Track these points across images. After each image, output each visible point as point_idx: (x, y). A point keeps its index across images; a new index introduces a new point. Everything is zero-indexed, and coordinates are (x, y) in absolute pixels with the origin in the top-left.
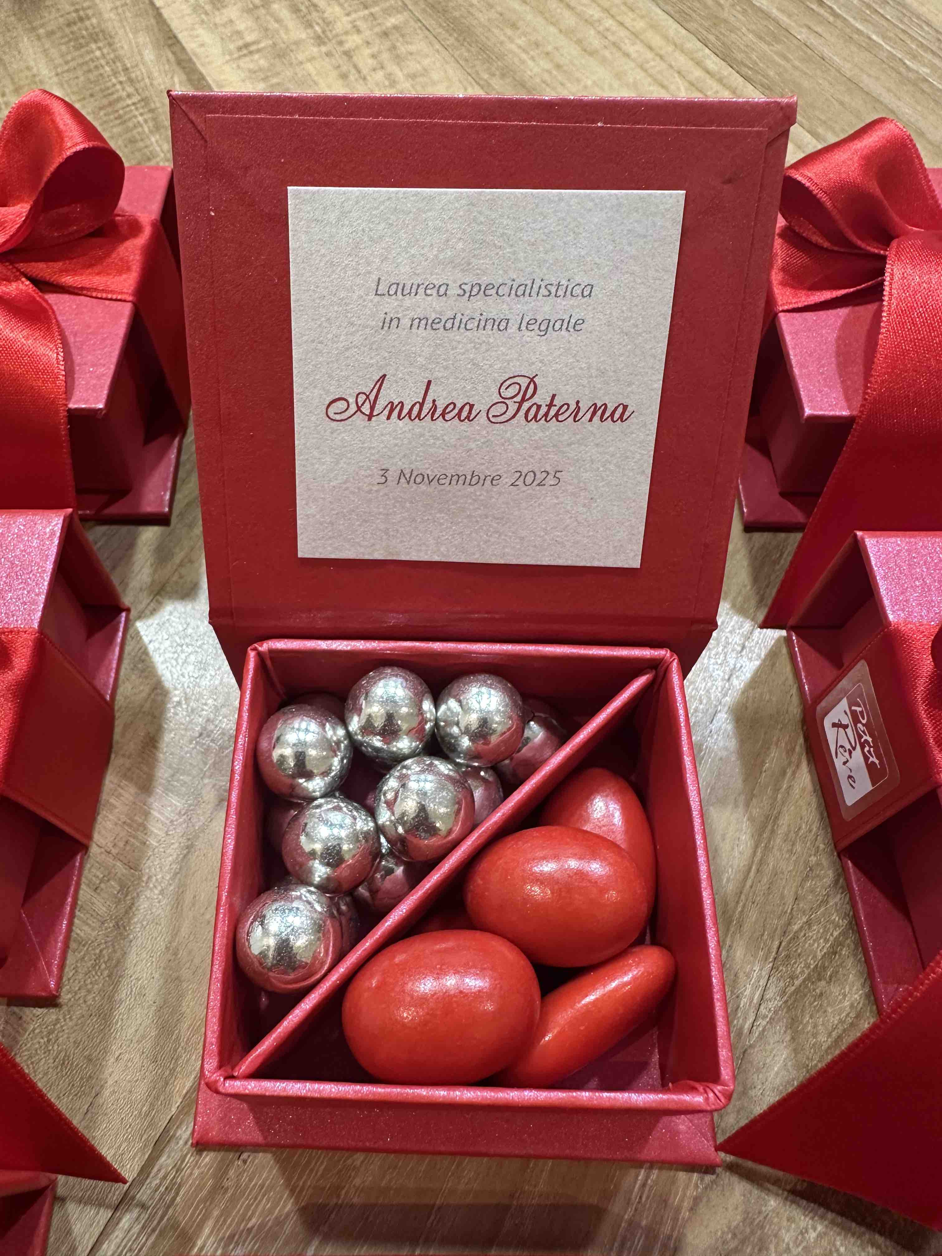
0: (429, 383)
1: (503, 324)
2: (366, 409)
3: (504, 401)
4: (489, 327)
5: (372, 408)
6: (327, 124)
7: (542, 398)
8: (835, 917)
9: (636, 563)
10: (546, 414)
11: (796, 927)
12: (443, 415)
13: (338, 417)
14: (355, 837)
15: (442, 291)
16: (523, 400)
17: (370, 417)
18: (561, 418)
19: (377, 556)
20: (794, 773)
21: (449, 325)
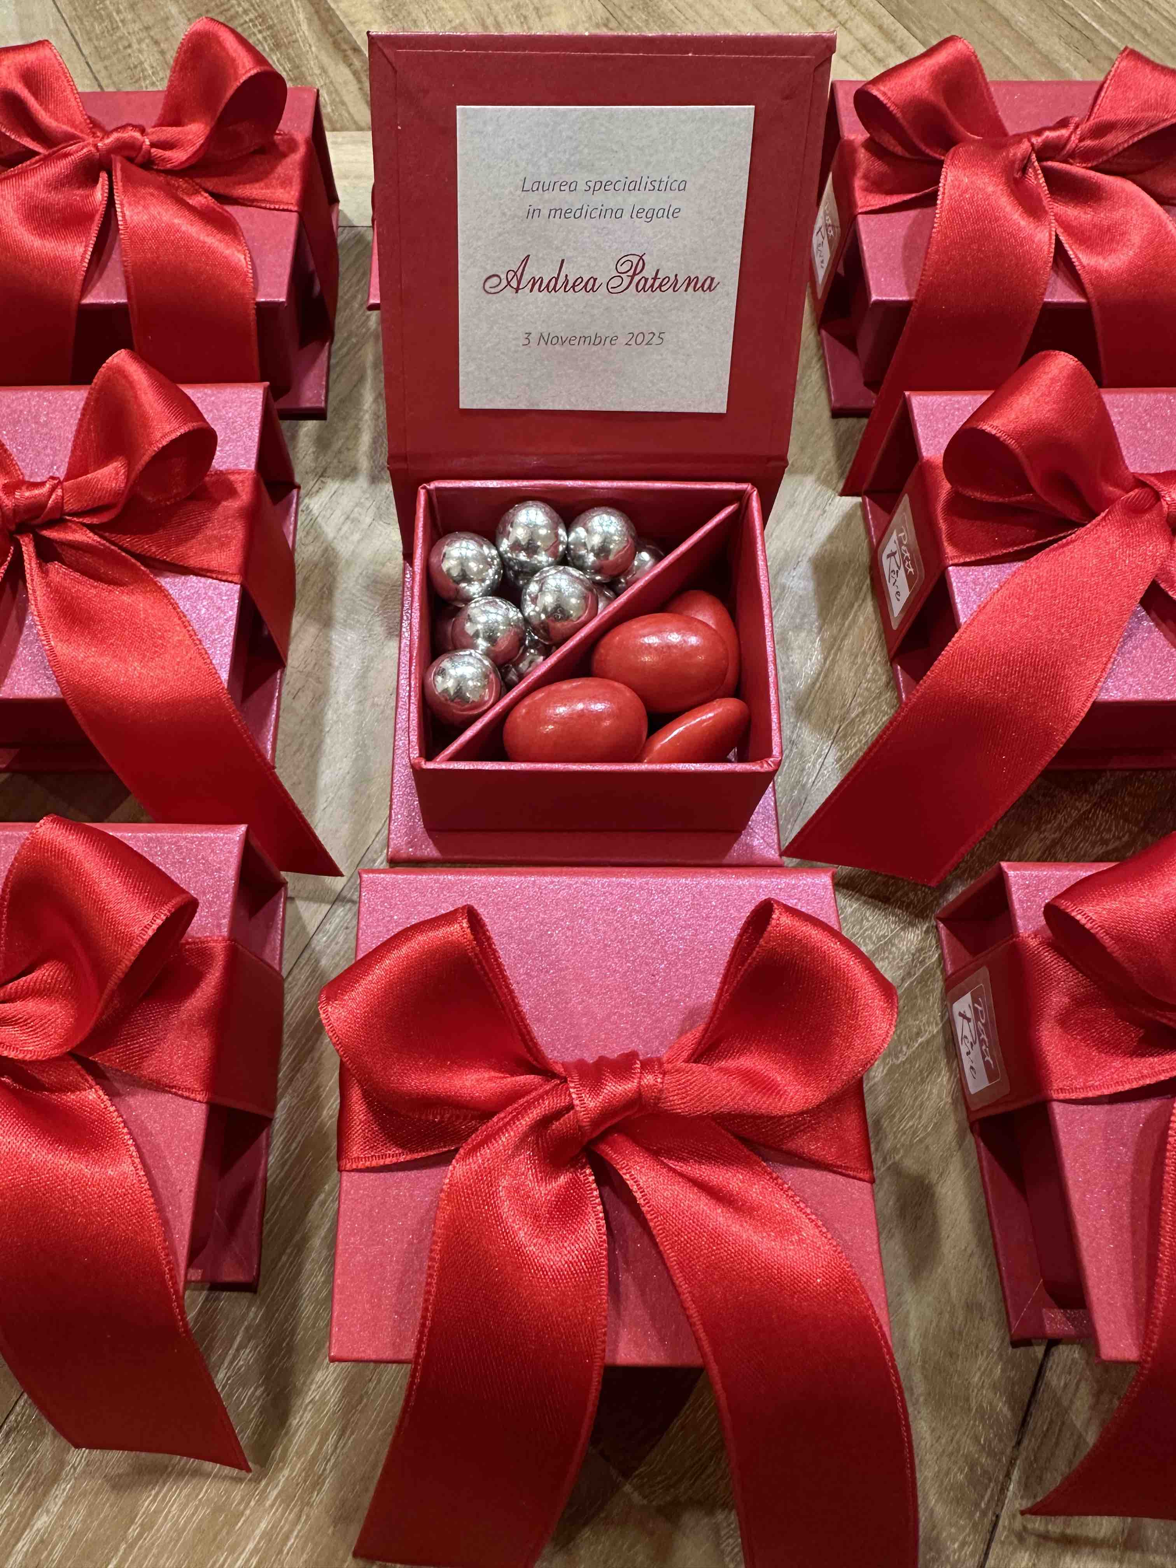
0: (563, 261)
1: (620, 212)
2: (514, 283)
3: (620, 275)
4: (608, 215)
5: (519, 283)
6: (487, 56)
7: (648, 273)
8: (885, 708)
9: (723, 409)
10: (652, 286)
11: (853, 715)
12: (573, 287)
13: (493, 290)
14: (508, 622)
15: (572, 187)
16: (635, 274)
17: (517, 290)
18: (663, 288)
19: (522, 406)
20: (860, 606)
21: (577, 215)
